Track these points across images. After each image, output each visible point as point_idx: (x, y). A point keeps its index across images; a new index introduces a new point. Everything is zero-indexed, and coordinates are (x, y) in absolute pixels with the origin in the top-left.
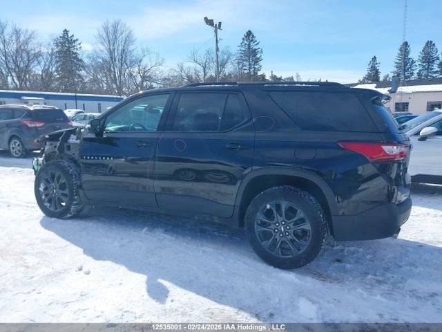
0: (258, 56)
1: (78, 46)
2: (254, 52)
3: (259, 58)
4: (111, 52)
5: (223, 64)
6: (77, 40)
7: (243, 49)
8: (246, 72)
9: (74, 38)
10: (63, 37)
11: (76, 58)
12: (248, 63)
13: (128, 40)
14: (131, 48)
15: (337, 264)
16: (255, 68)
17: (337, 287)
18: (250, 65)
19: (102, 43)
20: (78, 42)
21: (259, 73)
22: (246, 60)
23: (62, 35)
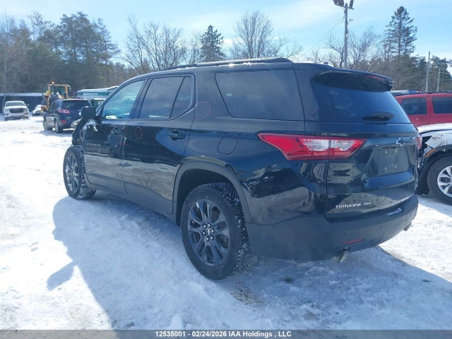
0: (411, 35)
1: (221, 40)
2: (407, 31)
3: (411, 38)
4: (250, 45)
5: (364, 48)
6: (220, 35)
7: (393, 29)
8: (394, 55)
9: (218, 33)
10: (208, 33)
11: (218, 52)
12: (397, 45)
13: (265, 31)
14: (268, 38)
15: (282, 284)
16: (406, 50)
17: (249, 310)
18: (400, 46)
19: (241, 36)
20: (221, 37)
21: (412, 55)
22: (395, 42)
23: (207, 32)
